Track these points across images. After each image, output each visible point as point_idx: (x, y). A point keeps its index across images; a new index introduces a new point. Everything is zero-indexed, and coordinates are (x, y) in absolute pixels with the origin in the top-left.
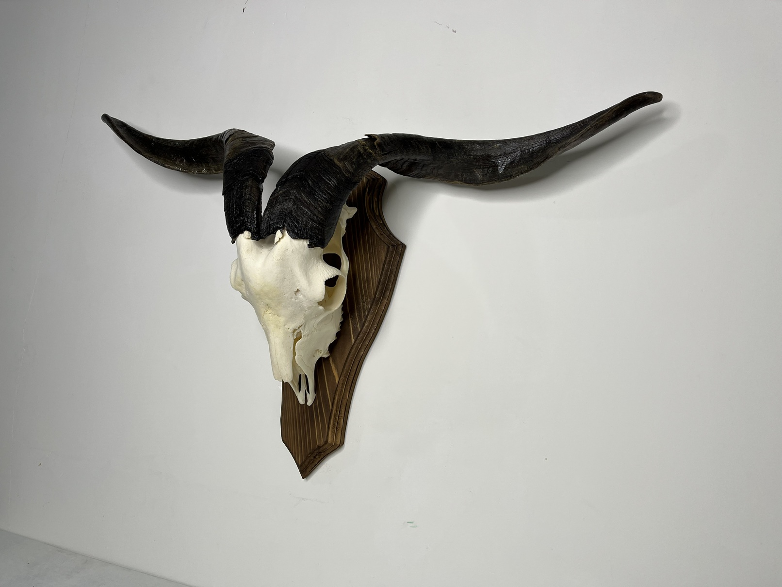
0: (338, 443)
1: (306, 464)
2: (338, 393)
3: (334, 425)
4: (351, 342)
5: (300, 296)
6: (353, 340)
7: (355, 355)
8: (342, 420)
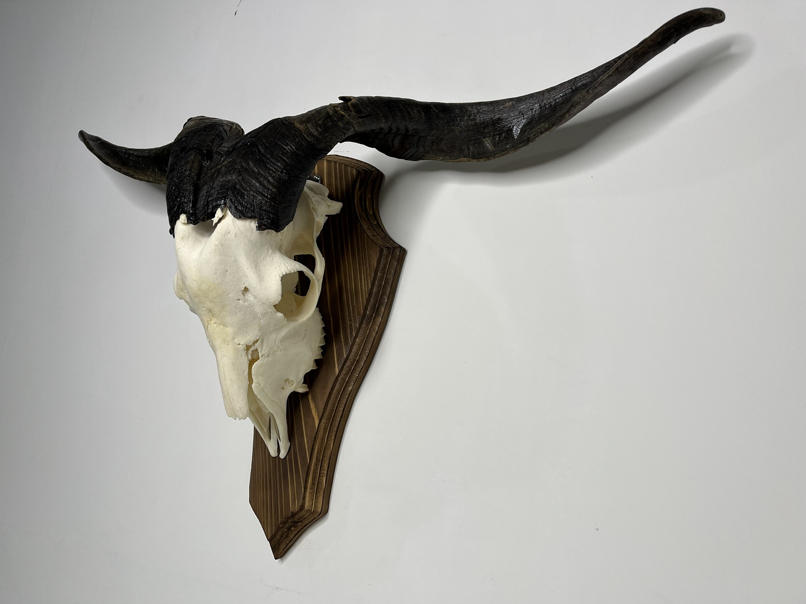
0: (319, 510)
1: (278, 537)
2: (318, 441)
3: (313, 484)
4: (335, 373)
5: (250, 297)
6: (337, 370)
7: (340, 390)
8: (325, 478)
